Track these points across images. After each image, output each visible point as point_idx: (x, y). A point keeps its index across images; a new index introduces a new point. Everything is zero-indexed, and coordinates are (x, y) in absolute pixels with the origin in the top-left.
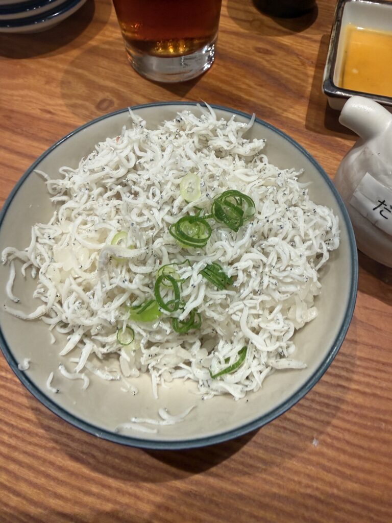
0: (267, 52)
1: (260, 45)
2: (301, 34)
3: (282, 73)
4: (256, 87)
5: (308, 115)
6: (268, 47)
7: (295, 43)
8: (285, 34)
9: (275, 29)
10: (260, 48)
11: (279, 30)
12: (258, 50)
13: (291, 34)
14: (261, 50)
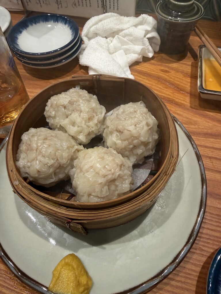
0: (166, 72)
1: (163, 68)
2: (181, 62)
3: (175, 81)
4: (164, 89)
5: (190, 101)
6: (167, 69)
7: (179, 67)
8: (174, 62)
9: (168, 60)
10: (163, 70)
11: (170, 61)
12: (162, 71)
13: (176, 62)
14: (164, 71)
